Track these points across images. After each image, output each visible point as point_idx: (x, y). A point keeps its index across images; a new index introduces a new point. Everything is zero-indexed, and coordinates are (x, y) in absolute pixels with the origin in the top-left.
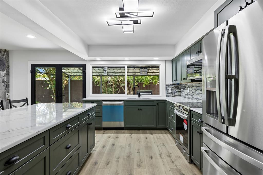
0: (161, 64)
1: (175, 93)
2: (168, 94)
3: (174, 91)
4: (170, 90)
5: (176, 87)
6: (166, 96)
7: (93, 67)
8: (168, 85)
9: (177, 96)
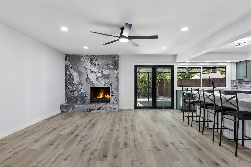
0: (227, 65)
1: (238, 86)
2: (233, 87)
3: (237, 85)
4: (234, 84)
5: (239, 82)
6: (232, 89)
7: (178, 67)
8: (233, 81)
9: (239, 88)
